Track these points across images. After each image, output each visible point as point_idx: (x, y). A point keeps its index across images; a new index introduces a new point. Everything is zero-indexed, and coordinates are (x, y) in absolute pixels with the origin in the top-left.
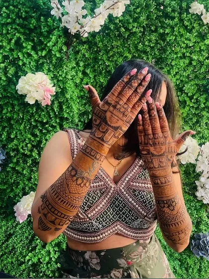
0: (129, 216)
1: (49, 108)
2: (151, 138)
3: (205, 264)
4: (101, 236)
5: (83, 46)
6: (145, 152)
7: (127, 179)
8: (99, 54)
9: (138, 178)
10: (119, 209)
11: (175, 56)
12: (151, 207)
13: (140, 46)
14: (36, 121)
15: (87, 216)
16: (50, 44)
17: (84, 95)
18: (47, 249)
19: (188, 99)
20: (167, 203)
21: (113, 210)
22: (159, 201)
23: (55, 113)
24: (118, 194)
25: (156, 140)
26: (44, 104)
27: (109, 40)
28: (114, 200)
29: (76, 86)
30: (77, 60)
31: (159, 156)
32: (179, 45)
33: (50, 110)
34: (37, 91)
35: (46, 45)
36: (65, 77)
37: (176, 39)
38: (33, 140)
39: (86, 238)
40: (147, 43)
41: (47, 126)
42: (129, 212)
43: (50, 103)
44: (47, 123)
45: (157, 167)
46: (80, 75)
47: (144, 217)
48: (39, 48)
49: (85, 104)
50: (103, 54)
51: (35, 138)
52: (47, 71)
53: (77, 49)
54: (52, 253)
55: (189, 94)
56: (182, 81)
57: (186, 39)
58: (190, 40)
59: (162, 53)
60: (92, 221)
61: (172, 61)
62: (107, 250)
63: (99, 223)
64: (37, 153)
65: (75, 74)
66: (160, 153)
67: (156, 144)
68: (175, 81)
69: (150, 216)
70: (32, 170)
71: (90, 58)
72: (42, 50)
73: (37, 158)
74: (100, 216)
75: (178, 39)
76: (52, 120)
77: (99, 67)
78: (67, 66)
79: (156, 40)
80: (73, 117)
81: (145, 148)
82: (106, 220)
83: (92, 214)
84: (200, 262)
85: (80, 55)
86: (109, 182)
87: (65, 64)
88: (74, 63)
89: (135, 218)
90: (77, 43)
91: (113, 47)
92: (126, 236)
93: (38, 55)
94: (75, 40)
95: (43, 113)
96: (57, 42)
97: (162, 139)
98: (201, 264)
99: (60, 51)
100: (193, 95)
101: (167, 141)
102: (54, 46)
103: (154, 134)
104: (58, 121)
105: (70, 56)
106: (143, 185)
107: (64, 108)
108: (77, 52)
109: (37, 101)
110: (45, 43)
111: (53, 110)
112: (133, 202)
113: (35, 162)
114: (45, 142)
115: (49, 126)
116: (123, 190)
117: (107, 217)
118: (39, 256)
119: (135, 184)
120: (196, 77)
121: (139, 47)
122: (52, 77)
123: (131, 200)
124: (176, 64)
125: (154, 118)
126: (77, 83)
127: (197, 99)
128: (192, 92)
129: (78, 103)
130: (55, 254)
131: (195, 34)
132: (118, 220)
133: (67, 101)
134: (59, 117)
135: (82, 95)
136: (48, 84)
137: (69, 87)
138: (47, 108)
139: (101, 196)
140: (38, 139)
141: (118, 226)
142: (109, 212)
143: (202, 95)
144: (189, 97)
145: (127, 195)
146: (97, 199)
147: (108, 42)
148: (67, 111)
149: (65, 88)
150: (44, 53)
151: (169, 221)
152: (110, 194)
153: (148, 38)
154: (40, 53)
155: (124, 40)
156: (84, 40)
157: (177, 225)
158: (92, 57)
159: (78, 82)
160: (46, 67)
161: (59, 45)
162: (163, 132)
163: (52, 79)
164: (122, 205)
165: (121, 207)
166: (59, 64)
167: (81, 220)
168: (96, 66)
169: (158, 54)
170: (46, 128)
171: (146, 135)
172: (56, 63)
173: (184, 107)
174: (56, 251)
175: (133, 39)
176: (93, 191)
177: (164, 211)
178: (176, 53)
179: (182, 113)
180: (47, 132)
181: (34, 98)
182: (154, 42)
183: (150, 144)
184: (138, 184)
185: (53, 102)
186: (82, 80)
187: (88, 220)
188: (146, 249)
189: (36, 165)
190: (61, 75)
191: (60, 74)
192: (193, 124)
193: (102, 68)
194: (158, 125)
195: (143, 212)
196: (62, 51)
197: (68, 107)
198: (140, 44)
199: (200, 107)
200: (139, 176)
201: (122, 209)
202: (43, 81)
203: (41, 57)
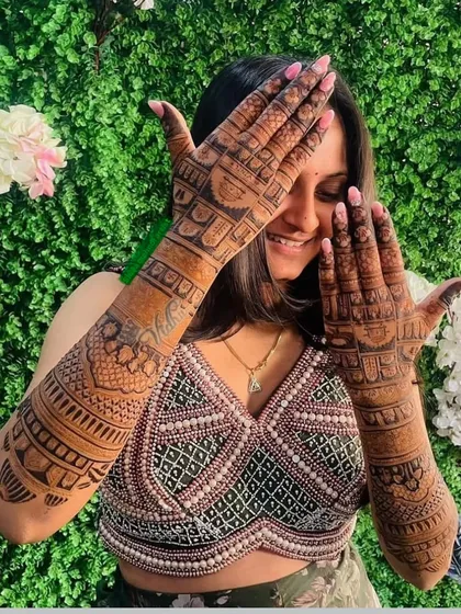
0: (293, 502)
1: (51, 203)
2: (358, 301)
3: (454, 593)
4: (219, 558)
5: (142, 35)
6: (342, 342)
7: (285, 404)
8: (185, 58)
9: (313, 400)
10: (267, 485)
11: (387, 66)
12: (349, 475)
13: (295, 37)
14: (12, 239)
15: (182, 506)
16: (49, 28)
17: (146, 170)
18: (51, 575)
19: (418, 179)
20: (399, 473)
21: (249, 487)
22: (376, 468)
23: (67, 217)
24: (262, 445)
25: (370, 308)
26: (34, 194)
27: (211, 18)
28: (252, 461)
29: (123, 143)
30: (126, 72)
31: (379, 349)
32: (398, 37)
33: (53, 208)
34: (16, 159)
35: (38, 28)
36: (93, 120)
37: (388, 19)
38: (7, 290)
39: (175, 564)
40: (312, 30)
41: (44, 253)
42: (293, 492)
43: (51, 191)
44: (44, 245)
45: (373, 379)
46: (134, 113)
47: (332, 504)
48: (17, 38)
49: (148, 194)
50: (196, 59)
51: (12, 287)
52: (42, 103)
53: (124, 42)
54: (65, 585)
55: (420, 168)
56: (402, 132)
57: (415, 21)
58: (424, 24)
59: (352, 58)
60: (196, 518)
61: (378, 77)
62: (233, 590)
63: (214, 523)
64: (19, 325)
65: (120, 111)
66: (383, 343)
67: (370, 317)
68: (384, 131)
69: (347, 498)
70: (7, 370)
71: (161, 69)
72: (27, 43)
73: (20, 339)
74: (216, 505)
75: (395, 20)
76: (59, 237)
77: (185, 93)
78: (97, 89)
79: (336, 21)
80: (115, 228)
81: (342, 330)
82: (232, 515)
83: (196, 500)
84: (443, 590)
85: (132, 59)
86: (238, 413)
87: (91, 82)
88: (118, 79)
89: (308, 507)
90: (125, 25)
91: (221, 40)
92: (285, 554)
93: (16, 58)
94: (118, 16)
95: (34, 218)
96: (69, 22)
97: (388, 305)
98: (443, 594)
99: (78, 46)
100: (431, 169)
101: (402, 310)
102: (59, 32)
103: (364, 291)
104: (75, 238)
105: (106, 62)
106: (329, 418)
107: (91, 203)
108: (125, 52)
109: (15, 185)
110: (35, 23)
111: (61, 210)
112: (302, 464)
113: (14, 351)
114: (40, 295)
115: (51, 253)
116: (275, 434)
117: (234, 507)
118: (30, 596)
119: (305, 415)
120: (439, 122)
121: (293, 39)
122: (56, 120)
123: (296, 459)
124: (388, 88)
125: (365, 246)
126: (124, 137)
127: (439, 180)
128: (428, 160)
129: (129, 189)
130: (73, 587)
131: (437, 9)
132: (264, 514)
133: (100, 184)
134: (78, 230)
135: (139, 170)
136: (46, 138)
137: (103, 147)
138: (43, 205)
139: (218, 451)
140: (21, 289)
141: (265, 530)
142: (240, 492)
143: (453, 169)
144: (420, 175)
145: (285, 447)
146: (208, 459)
147: (208, 26)
148: (100, 213)
149: (94, 149)
150: (33, 52)
151: (405, 517)
152: (241, 445)
153: (316, 15)
154: (20, 51)
155: (250, 20)
156: (142, 19)
157: (424, 527)
158: (165, 65)
159: (128, 133)
160: (39, 91)
161: (75, 30)
162: (388, 285)
163: (57, 123)
164: (274, 474)
165: (270, 479)
166: (76, 82)
167: (165, 518)
168: (177, 90)
169: (342, 60)
170: (43, 257)
171: (344, 292)
172: (67, 80)
173: (407, 201)
174: (74, 581)
175: (277, 17)
176: (198, 439)
177: (392, 494)
178: (390, 59)
179: (403, 216)
180: (46, 270)
181: (9, 176)
182: (332, 26)
183: (354, 319)
184: (313, 417)
185: (60, 188)
186: (139, 127)
187: (183, 515)
188: (333, 581)
189: (16, 358)
190: (83, 114)
191: (79, 109)
192: (430, 245)
193: (194, 96)
194: (376, 265)
195: (329, 491)
196: (84, 49)
197: (102, 202)
198: (295, 31)
199: (446, 201)
200: (315, 394)
201: (275, 485)
202: (33, 130)
203: (24, 64)
